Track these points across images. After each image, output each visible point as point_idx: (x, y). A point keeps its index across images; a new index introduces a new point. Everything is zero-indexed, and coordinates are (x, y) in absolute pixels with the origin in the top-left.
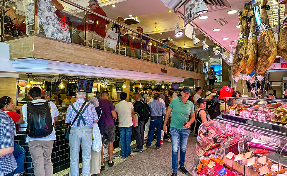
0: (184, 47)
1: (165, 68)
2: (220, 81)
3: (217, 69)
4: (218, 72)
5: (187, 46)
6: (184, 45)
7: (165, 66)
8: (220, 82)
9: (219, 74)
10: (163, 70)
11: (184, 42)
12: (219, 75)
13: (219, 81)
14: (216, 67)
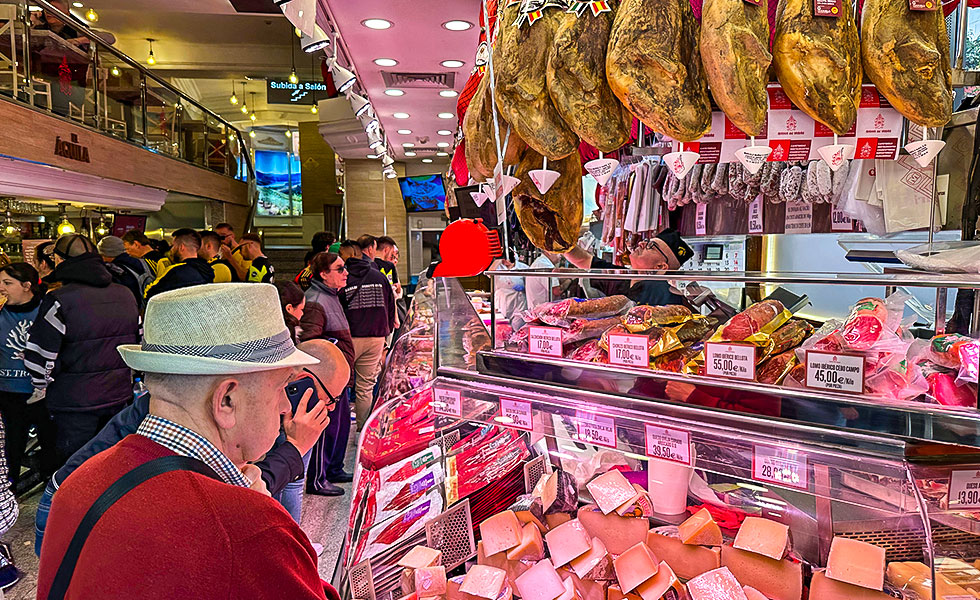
0: (151, 62)
1: (74, 137)
2: (291, 213)
3: (281, 168)
4: (281, 179)
5: (161, 60)
6: (151, 53)
7: (76, 129)
8: (292, 217)
9: (287, 188)
10: (68, 144)
11: (150, 40)
12: (286, 192)
13: (288, 213)
14: (275, 159)
